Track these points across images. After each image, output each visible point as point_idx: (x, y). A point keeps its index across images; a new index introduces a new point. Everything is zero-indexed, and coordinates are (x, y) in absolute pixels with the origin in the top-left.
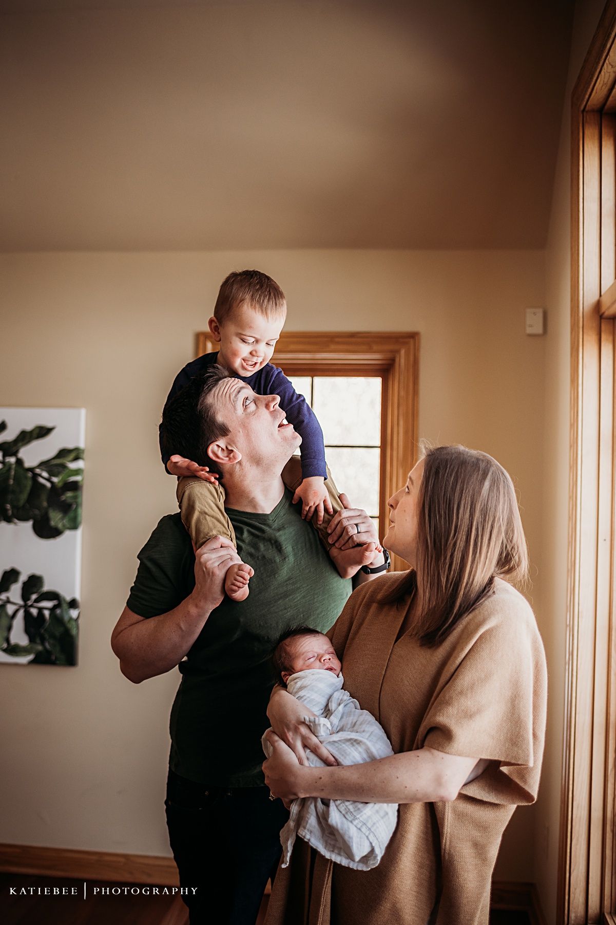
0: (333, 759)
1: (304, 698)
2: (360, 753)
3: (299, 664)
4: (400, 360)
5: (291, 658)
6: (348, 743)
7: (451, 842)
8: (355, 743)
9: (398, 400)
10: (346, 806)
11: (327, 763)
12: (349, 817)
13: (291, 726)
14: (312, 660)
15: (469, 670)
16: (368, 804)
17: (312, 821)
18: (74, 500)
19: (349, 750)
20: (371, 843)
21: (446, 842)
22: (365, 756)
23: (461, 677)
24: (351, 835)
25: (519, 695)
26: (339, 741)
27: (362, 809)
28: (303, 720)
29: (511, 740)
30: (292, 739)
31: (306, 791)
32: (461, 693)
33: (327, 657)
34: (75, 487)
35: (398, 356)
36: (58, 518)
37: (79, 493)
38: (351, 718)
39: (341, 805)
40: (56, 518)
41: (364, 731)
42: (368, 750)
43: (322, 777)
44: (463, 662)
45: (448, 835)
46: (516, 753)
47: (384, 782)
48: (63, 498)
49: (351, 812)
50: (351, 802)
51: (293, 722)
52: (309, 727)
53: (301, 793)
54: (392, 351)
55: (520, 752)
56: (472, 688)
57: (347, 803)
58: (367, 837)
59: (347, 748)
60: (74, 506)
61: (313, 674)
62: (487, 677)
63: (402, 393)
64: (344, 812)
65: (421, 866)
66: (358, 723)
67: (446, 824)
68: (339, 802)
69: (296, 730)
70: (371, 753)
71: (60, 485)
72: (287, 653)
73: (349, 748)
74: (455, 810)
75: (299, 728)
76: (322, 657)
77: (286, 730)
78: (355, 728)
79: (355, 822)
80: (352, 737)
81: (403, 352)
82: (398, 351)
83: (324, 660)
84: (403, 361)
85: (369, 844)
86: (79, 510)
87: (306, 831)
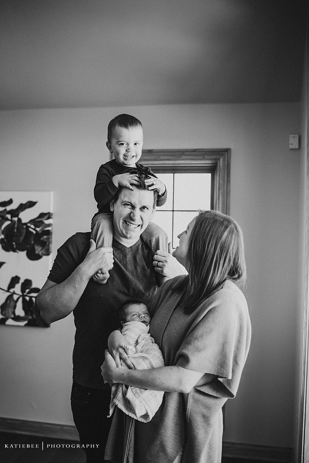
0: (133, 366)
1: (127, 335)
2: (147, 364)
3: (129, 318)
4: (220, 163)
5: (126, 315)
6: (142, 359)
7: (190, 413)
8: (145, 359)
9: (219, 186)
10: (136, 390)
11: (129, 367)
12: (137, 395)
13: (116, 348)
14: (135, 316)
15: (201, 327)
16: (146, 390)
17: (120, 395)
18: (47, 240)
19: (141, 362)
20: (146, 410)
21: (188, 413)
22: (149, 366)
23: (197, 330)
24: (136, 404)
25: (227, 342)
26: (137, 357)
27: (143, 392)
28: (122, 346)
29: (221, 364)
30: (115, 354)
31: (116, 380)
32: (196, 339)
33: (143, 315)
34: (48, 233)
35: (219, 162)
36: (40, 249)
37: (50, 236)
38: (147, 347)
39: (134, 389)
40: (38, 250)
41: (151, 354)
42: (150, 363)
43: (124, 374)
44: (200, 323)
45: (189, 410)
46: (222, 371)
47: (153, 380)
48: (42, 239)
49: (138, 393)
50: (139, 388)
51: (117, 345)
52: (124, 349)
53: (114, 381)
54: (215, 159)
55: (225, 371)
56: (202, 337)
57: (137, 389)
58: (145, 407)
59: (141, 360)
60: (48, 243)
61: (134, 324)
62: (211, 331)
63: (221, 182)
64: (134, 393)
65: (176, 424)
66: (149, 349)
67: (188, 404)
68: (133, 387)
69: (117, 350)
70: (152, 364)
71: (40, 232)
72: (124, 312)
73: (142, 362)
74: (193, 398)
75: (119, 349)
76: (140, 315)
77: (113, 349)
78: (147, 352)
79: (139, 398)
80: (144, 355)
81: (221, 159)
82: (219, 159)
83: (141, 317)
84: (221, 165)
85: (145, 410)
86: (50, 245)
87: (117, 400)
